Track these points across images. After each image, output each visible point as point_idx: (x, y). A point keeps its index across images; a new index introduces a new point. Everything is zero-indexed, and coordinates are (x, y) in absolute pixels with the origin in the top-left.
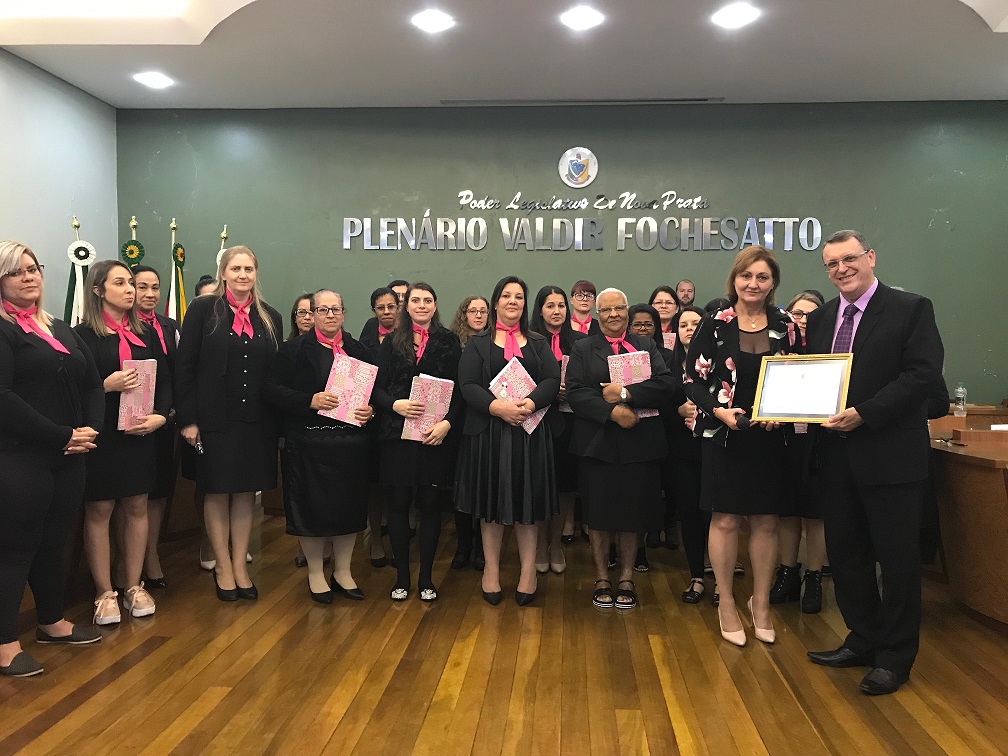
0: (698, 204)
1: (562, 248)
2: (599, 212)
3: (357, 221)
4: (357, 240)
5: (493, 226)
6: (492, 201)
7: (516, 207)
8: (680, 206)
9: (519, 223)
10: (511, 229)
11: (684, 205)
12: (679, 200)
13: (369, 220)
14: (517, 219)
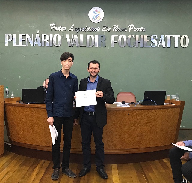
0: (142, 29)
1: (90, 46)
2: (104, 32)
3: (10, 35)
4: (11, 42)
5: (63, 38)
6: (63, 28)
7: (72, 30)
8: (135, 30)
9: (74, 36)
10: (70, 39)
11: (137, 30)
12: (135, 28)
13: (15, 34)
14: (73, 35)
